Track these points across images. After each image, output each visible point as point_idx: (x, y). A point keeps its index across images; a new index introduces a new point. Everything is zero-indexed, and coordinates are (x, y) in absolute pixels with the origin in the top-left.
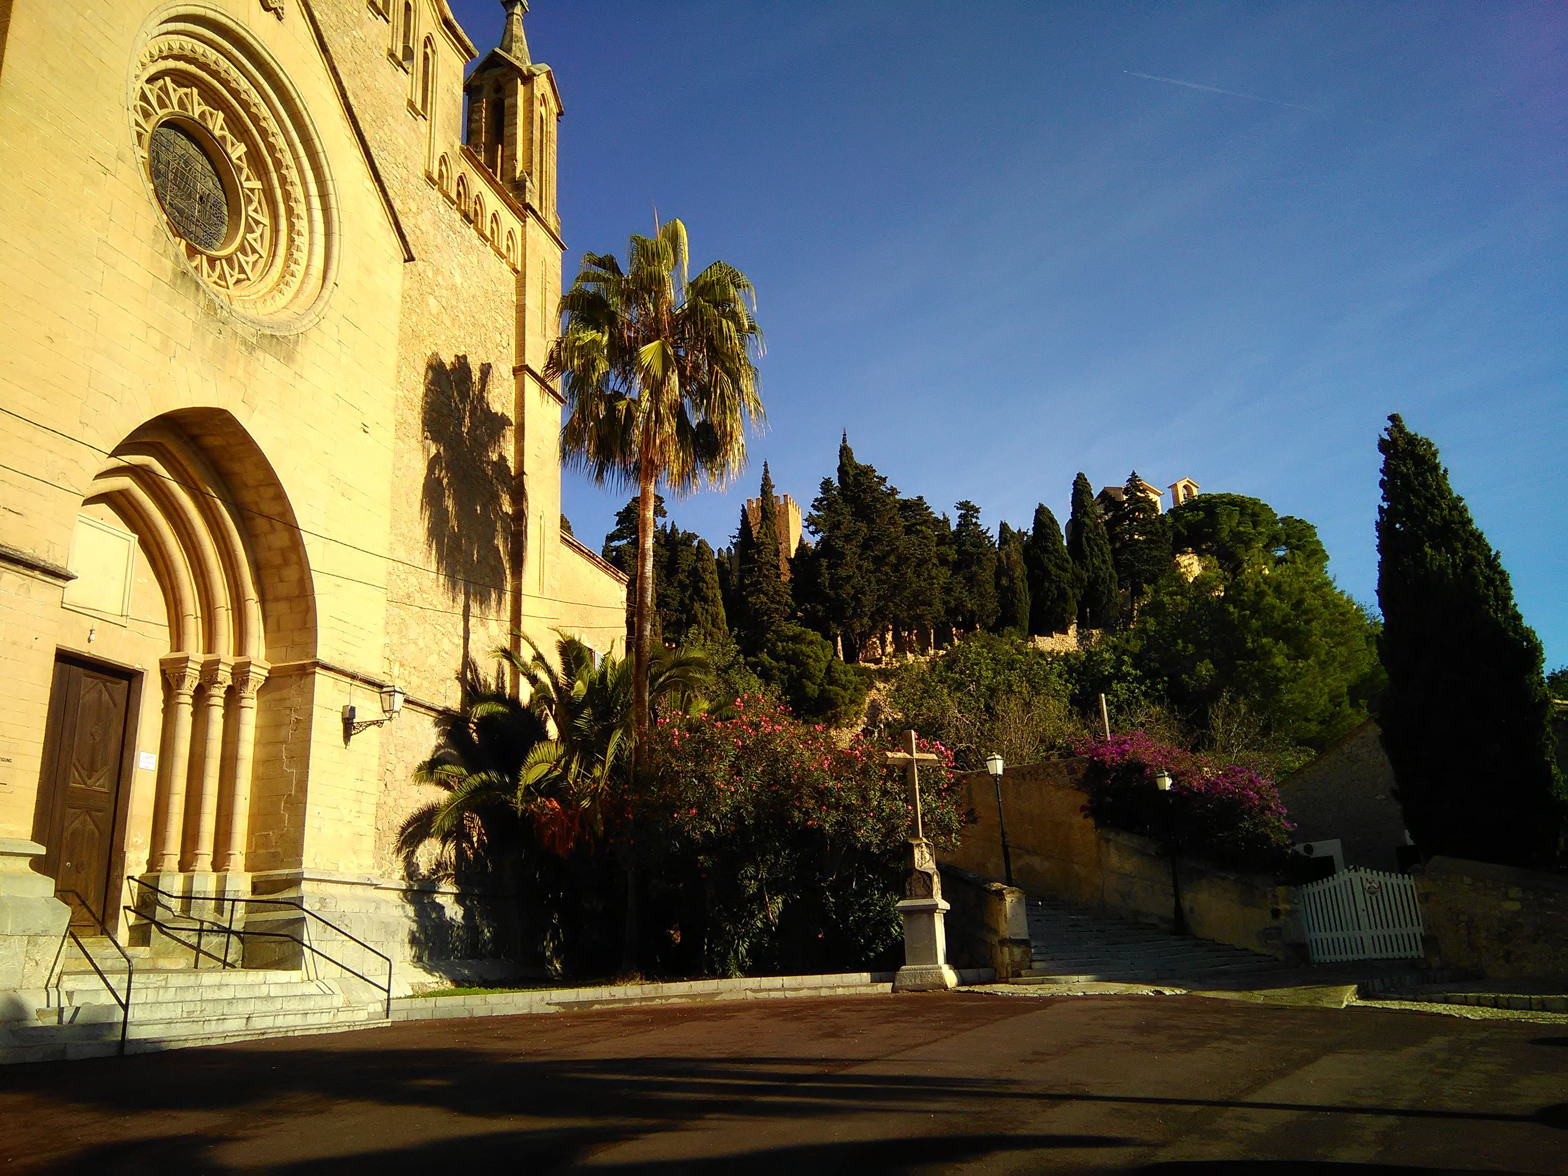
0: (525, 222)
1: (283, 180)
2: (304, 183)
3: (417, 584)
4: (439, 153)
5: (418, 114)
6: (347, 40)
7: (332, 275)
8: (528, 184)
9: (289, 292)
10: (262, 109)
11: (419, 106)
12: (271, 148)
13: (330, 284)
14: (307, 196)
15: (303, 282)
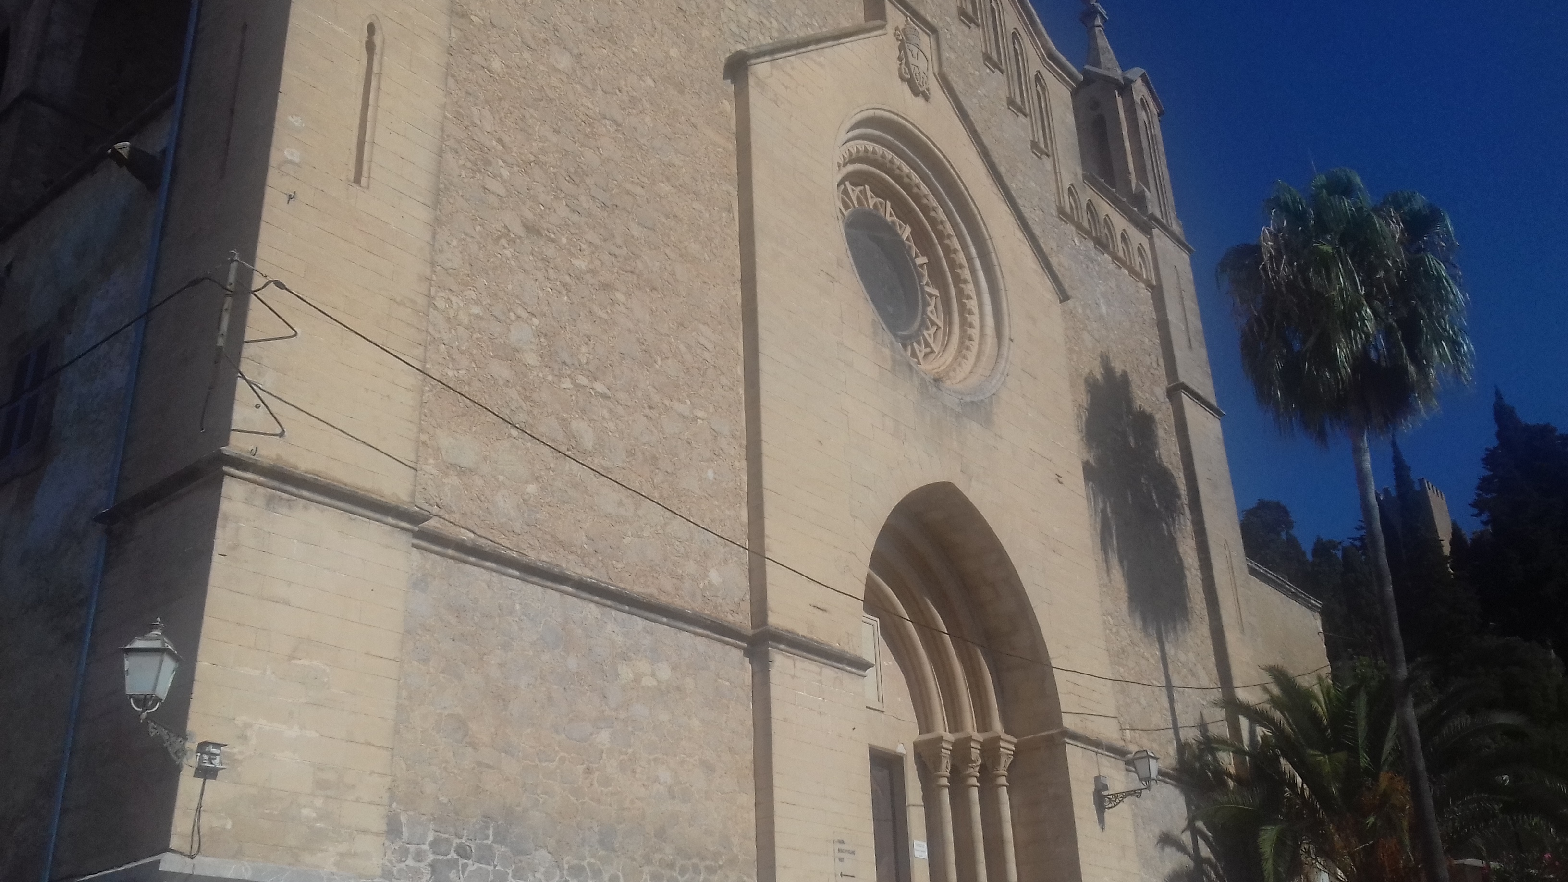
0: (1151, 234)
1: (947, 250)
2: (965, 248)
3: (1127, 637)
4: (1067, 185)
5: (1042, 152)
6: (975, 100)
7: (1006, 332)
8: (1147, 193)
9: (972, 356)
10: (922, 188)
11: (1042, 145)
12: (933, 222)
13: (1006, 341)
14: (970, 260)
15: (980, 344)
